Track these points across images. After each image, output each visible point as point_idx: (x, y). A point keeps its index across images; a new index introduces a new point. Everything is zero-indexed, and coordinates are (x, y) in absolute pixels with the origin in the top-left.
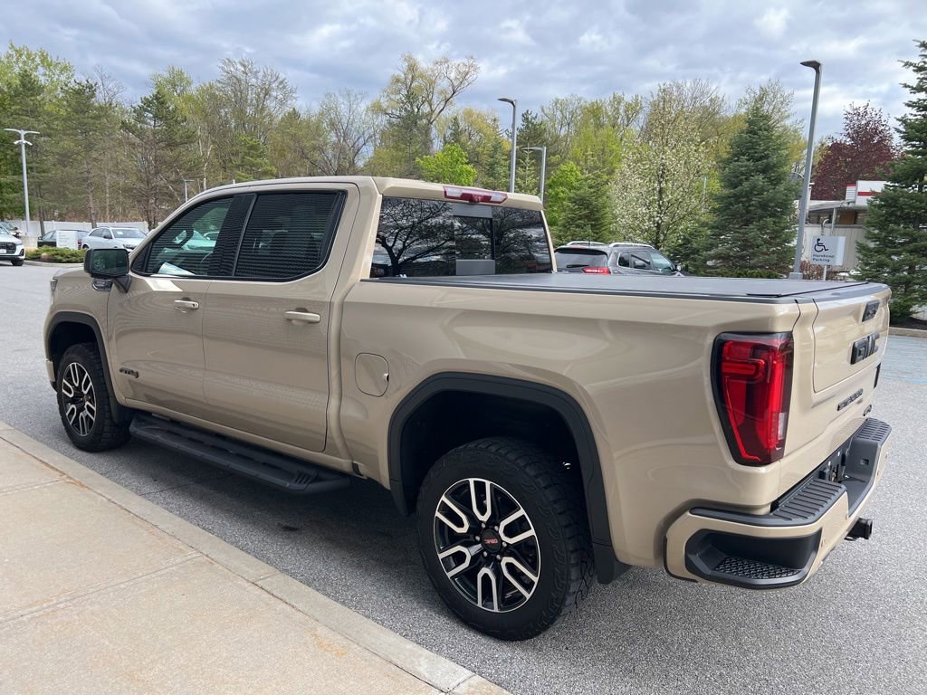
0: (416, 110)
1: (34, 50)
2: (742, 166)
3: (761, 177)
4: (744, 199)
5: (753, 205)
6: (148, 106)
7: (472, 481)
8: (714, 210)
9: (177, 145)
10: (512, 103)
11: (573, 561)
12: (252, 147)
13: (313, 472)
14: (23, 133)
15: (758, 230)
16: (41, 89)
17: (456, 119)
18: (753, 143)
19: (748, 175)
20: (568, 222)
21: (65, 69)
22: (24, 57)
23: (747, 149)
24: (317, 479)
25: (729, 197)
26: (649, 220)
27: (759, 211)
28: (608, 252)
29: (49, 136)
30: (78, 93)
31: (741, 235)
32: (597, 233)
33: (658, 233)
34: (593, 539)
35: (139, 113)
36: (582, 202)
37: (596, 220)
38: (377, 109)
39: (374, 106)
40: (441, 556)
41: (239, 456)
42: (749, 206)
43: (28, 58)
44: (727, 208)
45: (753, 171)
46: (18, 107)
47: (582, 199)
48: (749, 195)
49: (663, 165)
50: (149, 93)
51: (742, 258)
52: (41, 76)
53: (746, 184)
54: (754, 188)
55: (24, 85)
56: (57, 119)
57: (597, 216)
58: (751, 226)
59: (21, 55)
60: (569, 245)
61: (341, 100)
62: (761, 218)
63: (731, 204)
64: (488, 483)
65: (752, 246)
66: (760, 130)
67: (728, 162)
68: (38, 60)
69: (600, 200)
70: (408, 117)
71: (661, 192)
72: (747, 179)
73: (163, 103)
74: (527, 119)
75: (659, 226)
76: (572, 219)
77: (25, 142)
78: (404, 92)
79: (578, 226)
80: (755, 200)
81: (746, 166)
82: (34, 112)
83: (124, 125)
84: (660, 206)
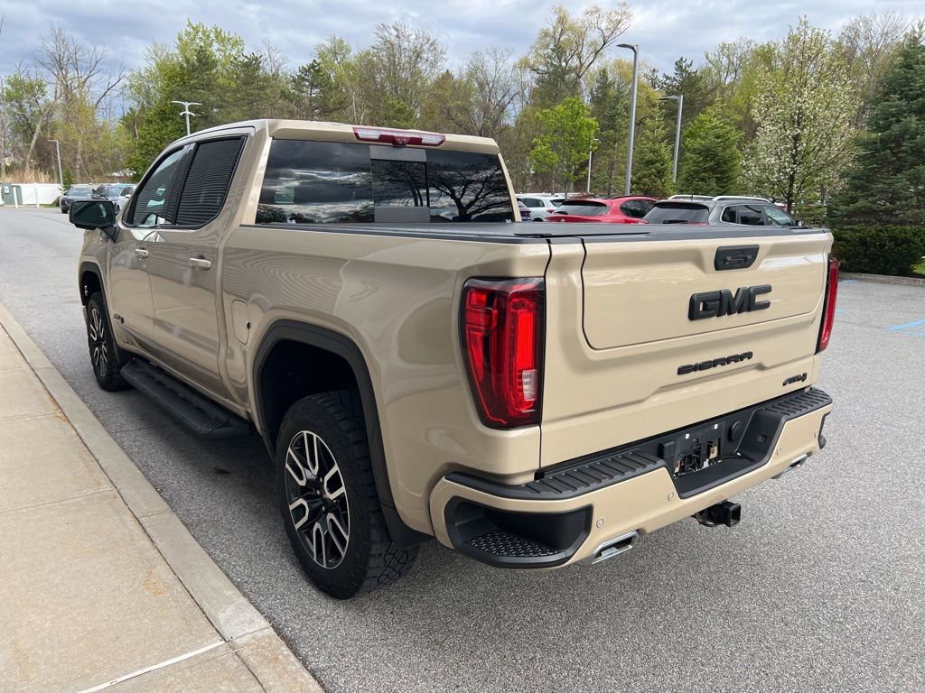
0: (564, 64)
1: (209, 27)
2: (892, 107)
3: (914, 118)
4: (893, 145)
5: (902, 152)
6: (306, 75)
7: (305, 432)
8: (859, 158)
9: (331, 111)
10: (633, 48)
11: (373, 522)
12: (400, 111)
13: (223, 418)
14: (187, 104)
15: (908, 180)
16: (215, 63)
17: (604, 71)
18: (906, 79)
19: (898, 116)
20: (691, 175)
21: (236, 43)
22: (200, 33)
23: (902, 86)
24: (227, 424)
25: (875, 143)
26: (779, 171)
27: (910, 159)
28: (710, 206)
29: (221, 107)
30: (246, 65)
31: (886, 187)
32: (723, 187)
33: (791, 186)
34: (382, 501)
35: (298, 82)
36: (707, 153)
37: (723, 172)
38: (524, 65)
39: (521, 62)
40: (292, 507)
41: (184, 400)
42: (899, 152)
43: (204, 34)
44: (872, 155)
45: (905, 111)
46: (196, 81)
47: (708, 150)
48: (898, 139)
49: (800, 108)
50: (306, 62)
51: (889, 212)
52: (216, 51)
53: (896, 128)
54: (906, 131)
55: (199, 60)
56: (227, 91)
57: (725, 168)
58: (899, 176)
59: (197, 32)
60: (671, 199)
61: (487, 58)
62: (912, 165)
63: (877, 151)
64: (315, 436)
65: (899, 199)
66: (917, 64)
67: (876, 102)
68: (212, 35)
69: (728, 151)
70: (555, 72)
71: (796, 138)
72: (898, 121)
73: (318, 71)
74: (681, 67)
75: (792, 179)
76: (696, 172)
77: (188, 113)
78: (552, 46)
79: (702, 179)
80: (906, 145)
81: (897, 106)
82: (208, 86)
83: (284, 95)
84: (793, 156)
